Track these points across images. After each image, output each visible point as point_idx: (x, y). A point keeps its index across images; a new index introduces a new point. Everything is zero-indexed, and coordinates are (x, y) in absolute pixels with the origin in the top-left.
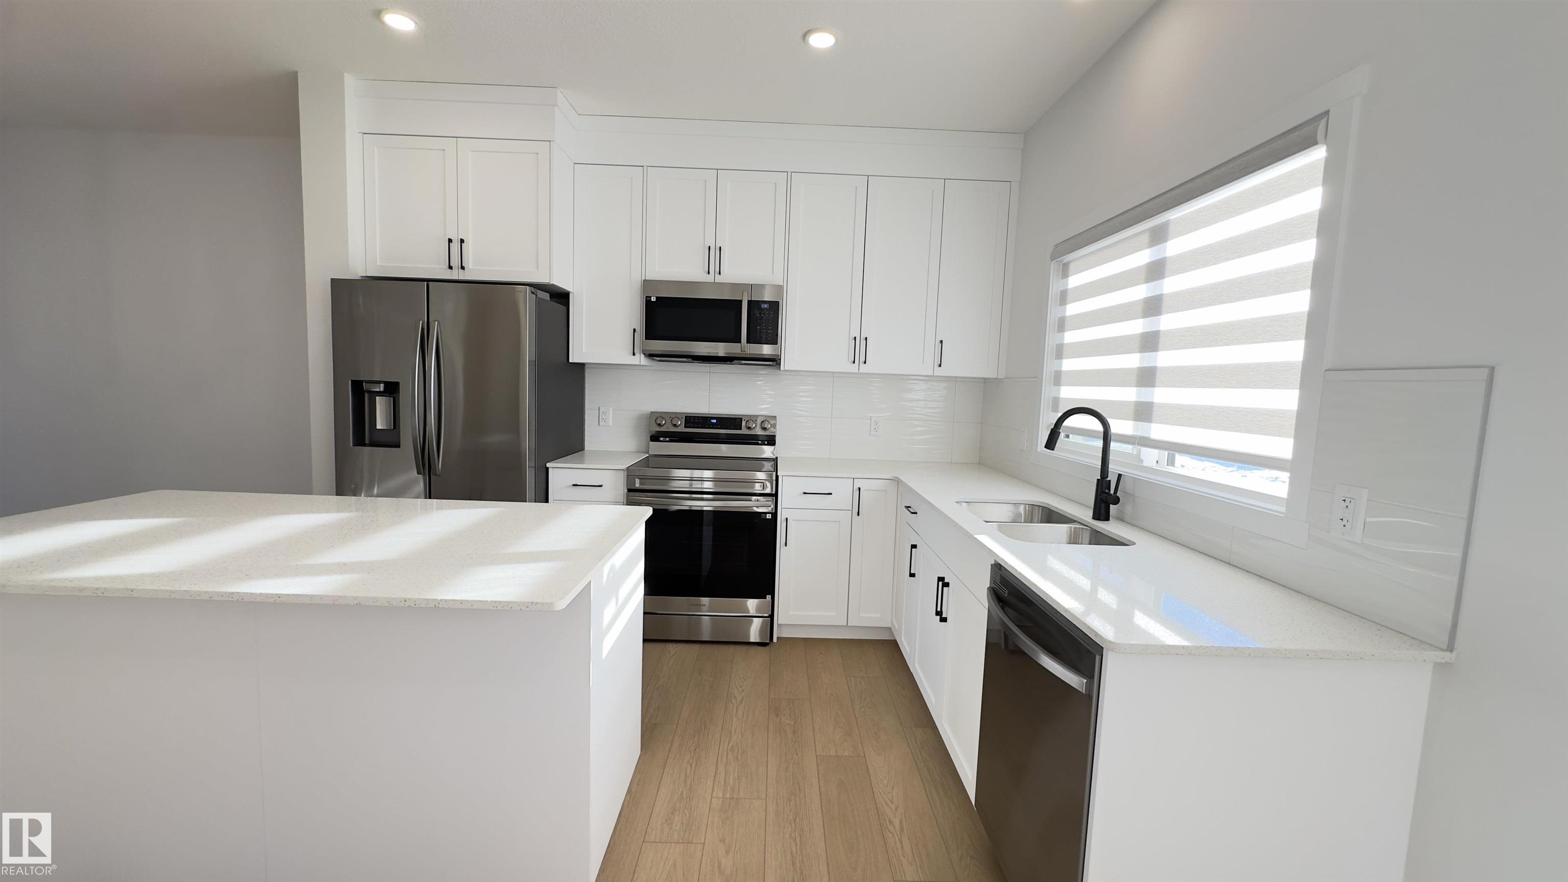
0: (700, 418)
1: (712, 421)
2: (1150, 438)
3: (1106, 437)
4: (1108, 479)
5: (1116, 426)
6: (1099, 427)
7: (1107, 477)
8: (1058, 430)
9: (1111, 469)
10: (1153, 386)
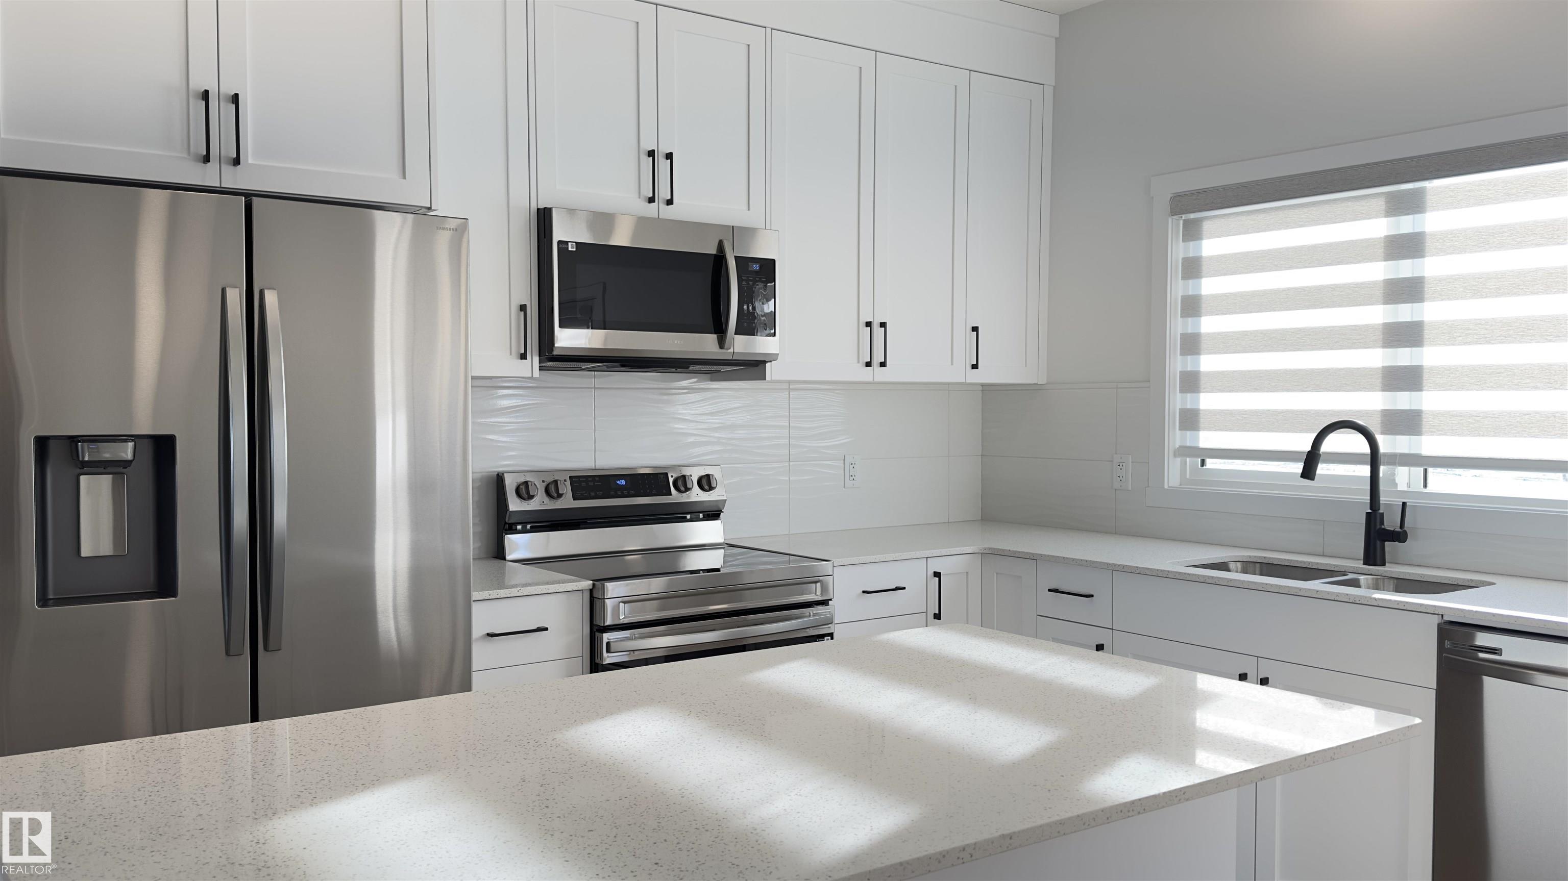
0: (597, 479)
1: (619, 482)
2: (1421, 454)
3: (1374, 459)
4: (1381, 511)
5: (1385, 444)
6: (1363, 447)
7: (1379, 510)
8: (1317, 452)
9: (1383, 501)
10: (1420, 390)
